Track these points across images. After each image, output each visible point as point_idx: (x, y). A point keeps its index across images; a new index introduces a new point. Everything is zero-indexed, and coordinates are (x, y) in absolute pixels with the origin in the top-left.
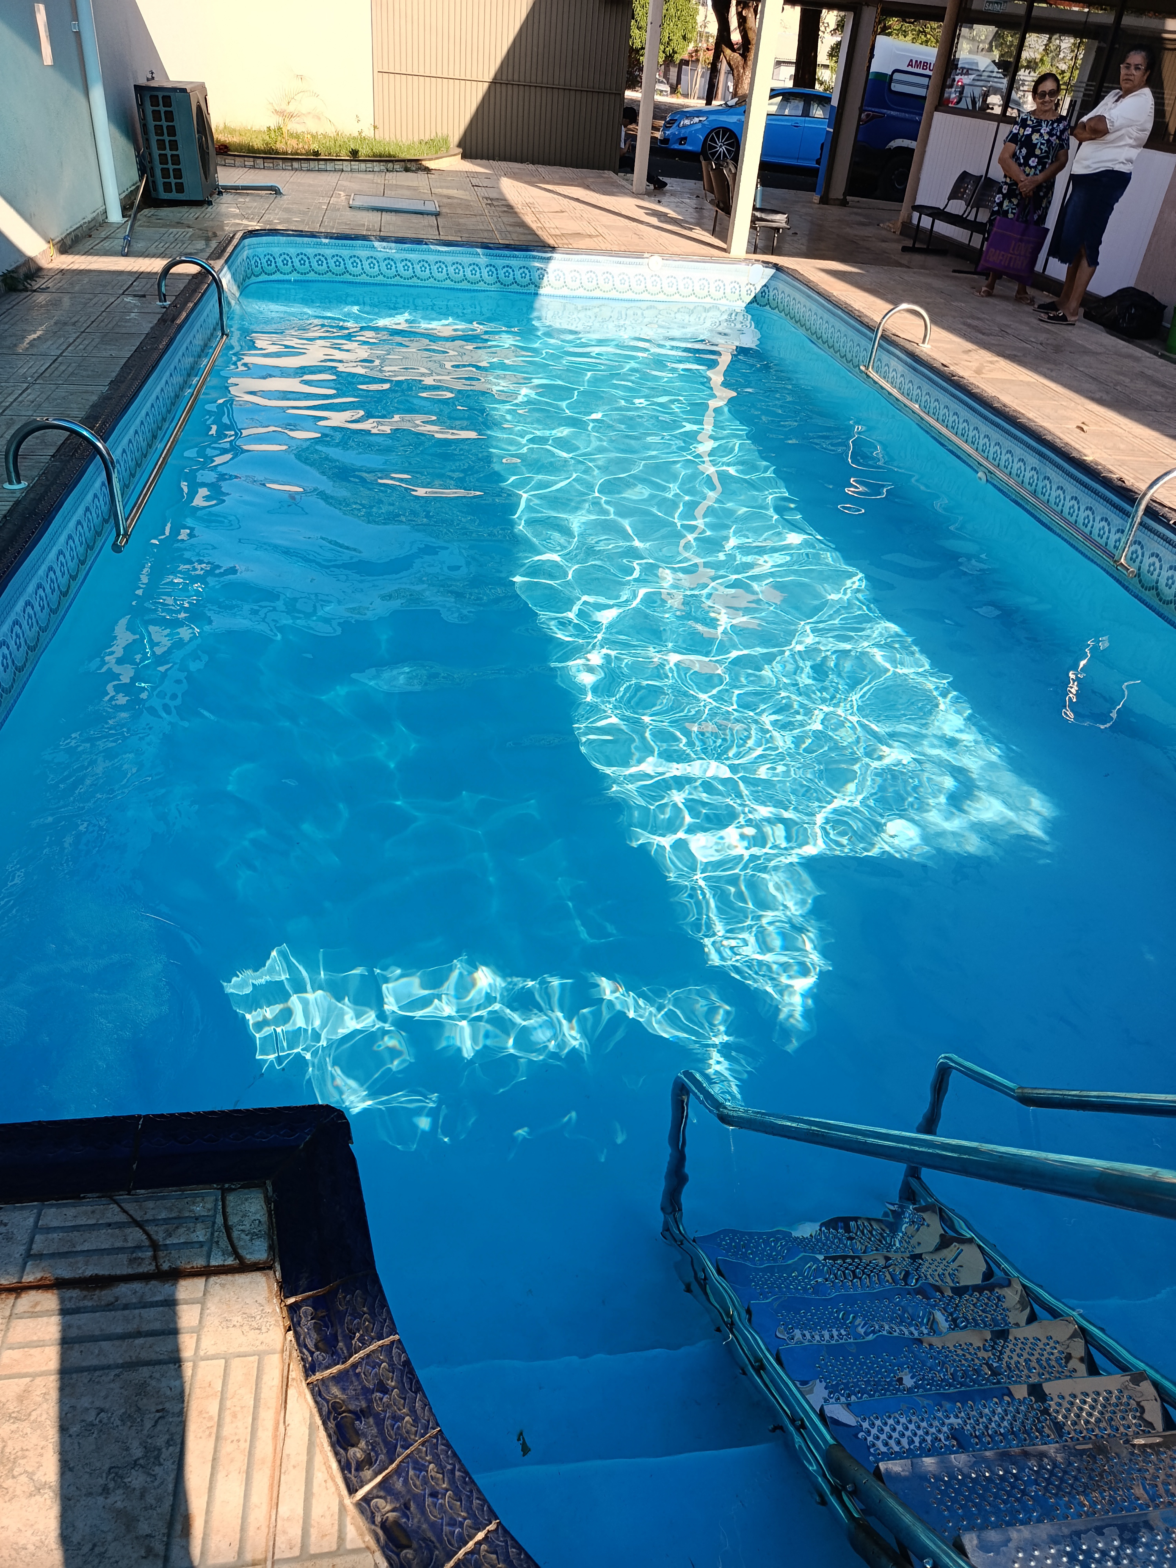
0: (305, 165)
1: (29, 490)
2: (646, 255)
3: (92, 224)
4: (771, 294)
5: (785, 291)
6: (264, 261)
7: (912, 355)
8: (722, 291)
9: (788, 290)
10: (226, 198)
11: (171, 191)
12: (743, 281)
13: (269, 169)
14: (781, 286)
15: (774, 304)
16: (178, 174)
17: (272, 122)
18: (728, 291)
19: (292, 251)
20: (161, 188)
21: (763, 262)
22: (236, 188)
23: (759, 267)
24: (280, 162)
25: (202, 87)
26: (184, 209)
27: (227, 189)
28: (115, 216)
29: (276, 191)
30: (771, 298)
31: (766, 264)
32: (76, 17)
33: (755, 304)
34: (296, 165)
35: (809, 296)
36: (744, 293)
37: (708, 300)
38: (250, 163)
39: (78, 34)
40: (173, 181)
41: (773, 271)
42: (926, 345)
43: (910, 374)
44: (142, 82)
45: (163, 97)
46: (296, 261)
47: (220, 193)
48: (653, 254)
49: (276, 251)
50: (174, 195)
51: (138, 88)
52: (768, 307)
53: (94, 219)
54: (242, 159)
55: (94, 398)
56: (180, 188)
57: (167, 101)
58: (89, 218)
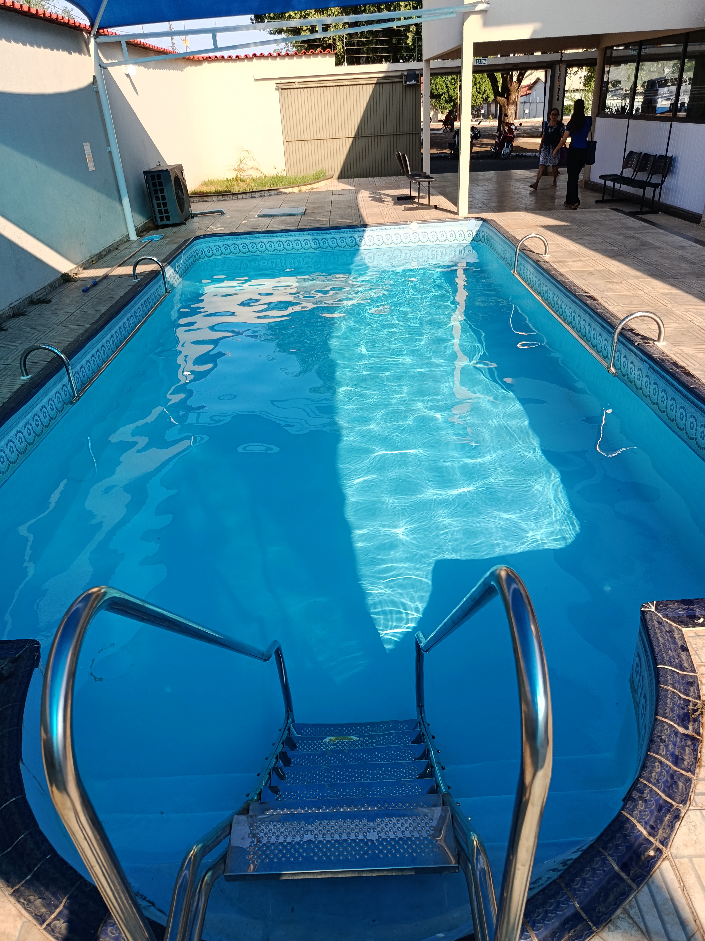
0: (244, 196)
1: (31, 379)
2: (408, 223)
3: (120, 242)
4: (481, 235)
5: (488, 232)
6: (206, 251)
7: (537, 262)
8: (454, 236)
9: (489, 232)
10: (196, 219)
11: (164, 220)
12: (465, 229)
13: (226, 200)
14: (485, 230)
15: (483, 240)
16: (166, 211)
17: (231, 175)
18: (457, 236)
19: (220, 244)
20: (158, 219)
21: (476, 218)
22: (201, 214)
23: (474, 221)
24: (231, 196)
25: (180, 168)
26: (169, 229)
27: (196, 215)
28: (133, 236)
29: (221, 213)
30: (481, 237)
31: (477, 219)
32: (109, 145)
33: (473, 242)
34: (239, 196)
35: (496, 234)
36: (466, 236)
37: (447, 242)
38: (215, 198)
39: (110, 152)
40: (164, 215)
41: (481, 222)
42: (547, 255)
43: (536, 273)
44: (146, 169)
45: (157, 175)
46: (223, 248)
47: (192, 218)
48: (412, 221)
49: (212, 245)
50: (165, 222)
51: (145, 173)
52: (480, 242)
53: (121, 240)
54: (211, 197)
55: (81, 331)
56: (168, 218)
57: (159, 177)
58: (118, 239)
